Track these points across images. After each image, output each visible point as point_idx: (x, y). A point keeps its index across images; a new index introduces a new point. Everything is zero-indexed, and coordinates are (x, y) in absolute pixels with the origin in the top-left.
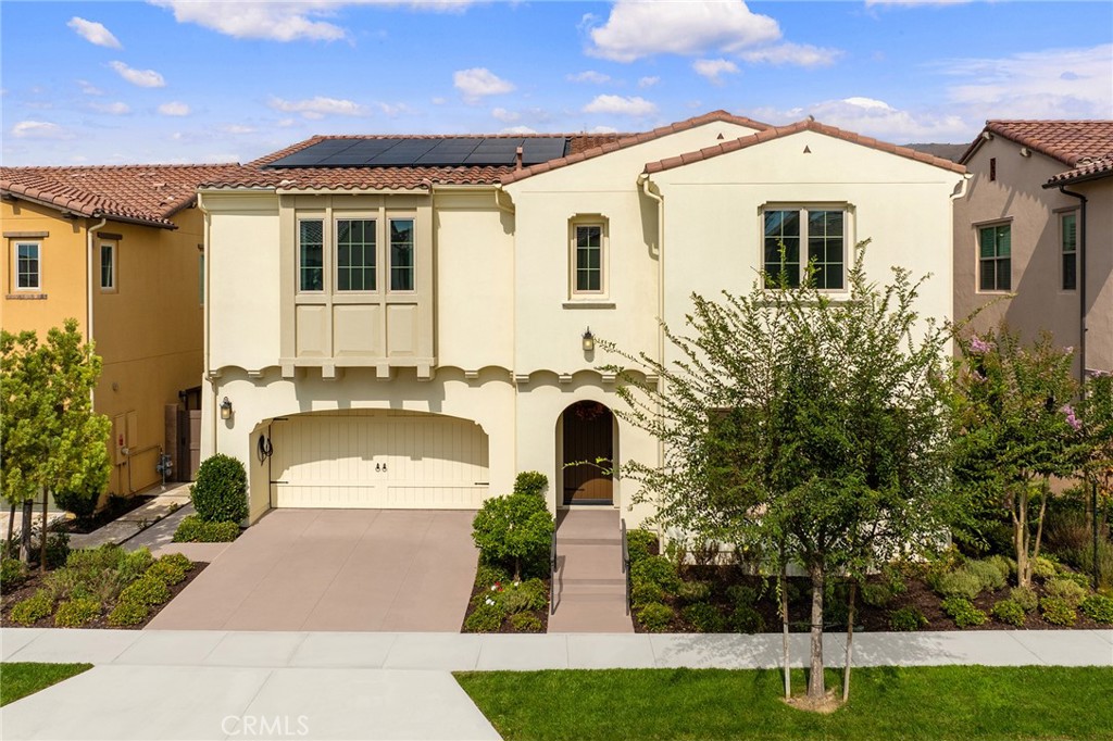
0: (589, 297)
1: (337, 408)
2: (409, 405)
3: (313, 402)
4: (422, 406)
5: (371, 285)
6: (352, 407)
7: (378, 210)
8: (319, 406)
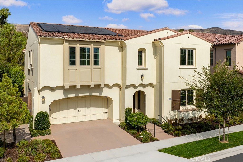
0: (140, 67)
1: (75, 96)
2: (94, 94)
3: (68, 95)
4: (97, 94)
5: (88, 64)
6: (79, 96)
7: (91, 45)
8: (70, 96)
